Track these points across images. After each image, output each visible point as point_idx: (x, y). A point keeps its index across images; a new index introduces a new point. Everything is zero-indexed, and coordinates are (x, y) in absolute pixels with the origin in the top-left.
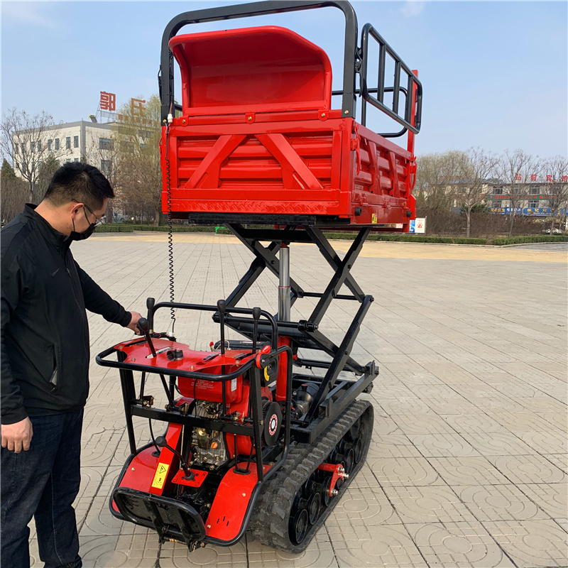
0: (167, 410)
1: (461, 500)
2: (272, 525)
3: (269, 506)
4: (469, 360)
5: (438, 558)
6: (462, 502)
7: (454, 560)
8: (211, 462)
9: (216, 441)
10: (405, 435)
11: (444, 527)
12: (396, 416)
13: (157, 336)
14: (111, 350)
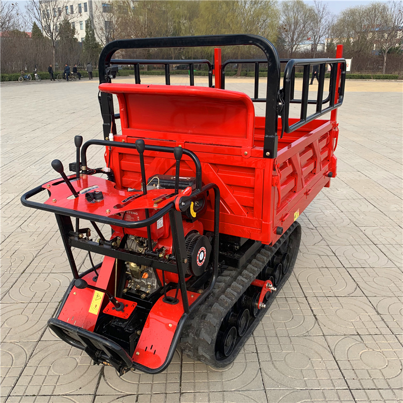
0: (100, 244)
1: (377, 312)
2: (200, 349)
3: (197, 331)
4: (385, 176)
5: (355, 373)
6: (378, 314)
7: (370, 376)
8: (143, 289)
9: (147, 271)
10: (328, 246)
11: (362, 339)
12: (322, 228)
13: (92, 172)
14: (40, 189)
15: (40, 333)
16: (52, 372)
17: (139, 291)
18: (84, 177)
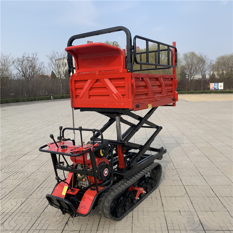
0: (67, 167)
2: (104, 210)
3: (104, 202)
5: (173, 225)
6: (192, 203)
8: (83, 186)
9: (85, 178)
10: (179, 176)
11: (180, 213)
12: (178, 169)
13: (66, 140)
14: (46, 146)
15: (44, 209)
16: (47, 222)
17: (82, 187)
18: (63, 142)
